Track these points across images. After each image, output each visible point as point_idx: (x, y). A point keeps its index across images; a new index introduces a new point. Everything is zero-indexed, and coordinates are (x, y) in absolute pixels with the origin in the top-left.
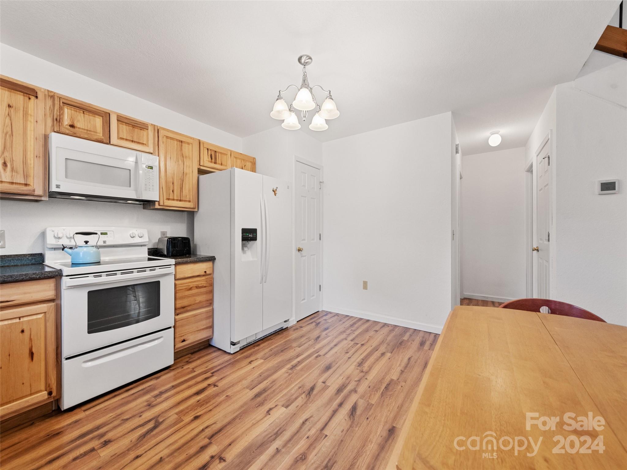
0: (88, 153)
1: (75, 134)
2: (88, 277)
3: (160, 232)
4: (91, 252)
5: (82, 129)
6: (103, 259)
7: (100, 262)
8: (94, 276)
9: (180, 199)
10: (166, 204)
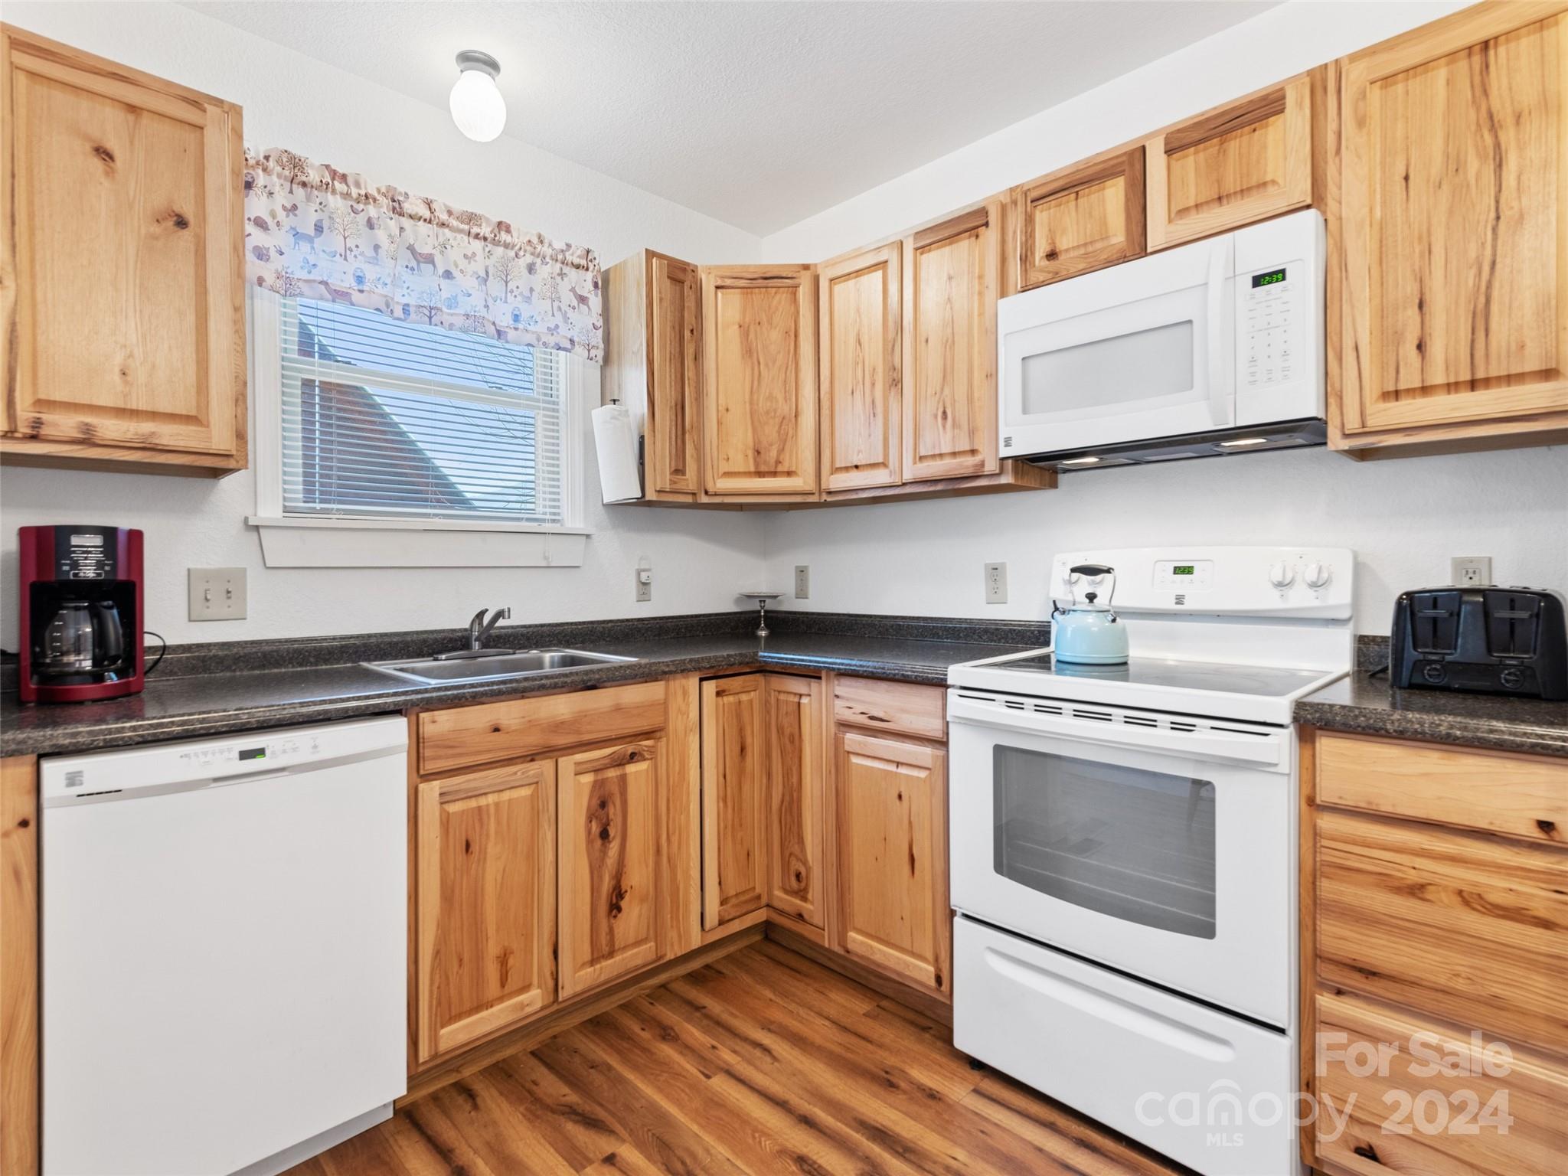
0: (1089, 313)
1: (1057, 273)
2: (994, 700)
3: (1449, 562)
4: (1093, 629)
5: (1073, 248)
6: (1137, 653)
7: (1125, 664)
8: (1007, 702)
9: (1468, 377)
10: (1373, 423)
